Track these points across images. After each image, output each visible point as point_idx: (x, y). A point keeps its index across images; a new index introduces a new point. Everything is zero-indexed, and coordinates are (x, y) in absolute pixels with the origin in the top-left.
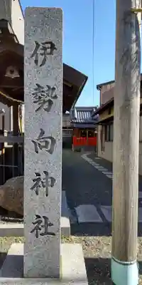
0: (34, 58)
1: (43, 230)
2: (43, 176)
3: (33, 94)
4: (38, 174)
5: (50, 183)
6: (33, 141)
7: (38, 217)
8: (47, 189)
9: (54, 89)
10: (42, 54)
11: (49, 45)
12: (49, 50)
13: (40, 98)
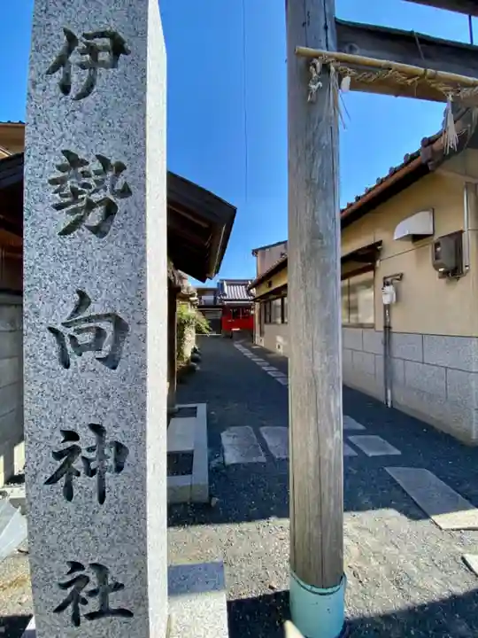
0: (59, 75)
1: (93, 605)
2: (87, 438)
3: (53, 182)
4: (71, 436)
5: (110, 462)
6: (52, 330)
7: (76, 566)
8: (102, 481)
9: (120, 168)
10: (82, 66)
11: (107, 41)
12: (104, 56)
13: (75, 193)
